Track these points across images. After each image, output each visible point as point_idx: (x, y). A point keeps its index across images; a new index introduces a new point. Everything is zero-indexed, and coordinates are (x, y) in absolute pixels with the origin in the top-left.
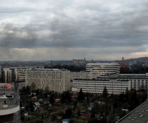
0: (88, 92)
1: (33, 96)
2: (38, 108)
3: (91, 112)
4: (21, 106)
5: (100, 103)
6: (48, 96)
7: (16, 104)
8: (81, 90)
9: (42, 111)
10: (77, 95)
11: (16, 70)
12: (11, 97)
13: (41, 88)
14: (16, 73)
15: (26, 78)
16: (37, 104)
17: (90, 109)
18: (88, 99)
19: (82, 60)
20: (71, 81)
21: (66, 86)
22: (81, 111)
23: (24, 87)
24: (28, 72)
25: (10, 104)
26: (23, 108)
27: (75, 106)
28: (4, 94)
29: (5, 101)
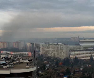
0: (81, 58)
1: (45, 60)
2: (48, 68)
3: (82, 71)
4: (37, 67)
5: (88, 65)
6: (55, 60)
7: (34, 65)
8: (76, 57)
10: (73, 60)
11: (34, 44)
12: (31, 61)
13: (51, 55)
15: (41, 49)
16: (48, 65)
17: (82, 69)
18: (80, 63)
20: (70, 51)
21: (66, 55)
22: (76, 71)
23: (40, 55)
24: (42, 45)
25: (30, 65)
26: (39, 68)
27: (72, 67)
28: (27, 59)
29: (27, 64)
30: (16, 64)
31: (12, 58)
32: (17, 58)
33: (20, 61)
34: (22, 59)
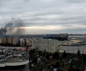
0: (69, 52)
1: (37, 54)
2: (40, 62)
3: (70, 64)
4: (30, 60)
5: (75, 59)
6: (46, 54)
7: (27, 59)
8: (65, 52)
9: (42, 63)
10: (62, 54)
11: (27, 40)
12: (24, 55)
13: (42, 50)
14: (27, 41)
15: (33, 44)
16: (39, 59)
17: (70, 62)
18: (69, 57)
19: (65, 34)
20: (59, 46)
21: (56, 49)
22: (65, 64)
23: (32, 49)
24: (34, 41)
25: (23, 59)
26: (31, 61)
27: (61, 61)
28: (20, 53)
29: (20, 58)
30: (11, 57)
31: (6, 52)
32: (11, 53)
33: (14, 55)
34: (16, 54)
